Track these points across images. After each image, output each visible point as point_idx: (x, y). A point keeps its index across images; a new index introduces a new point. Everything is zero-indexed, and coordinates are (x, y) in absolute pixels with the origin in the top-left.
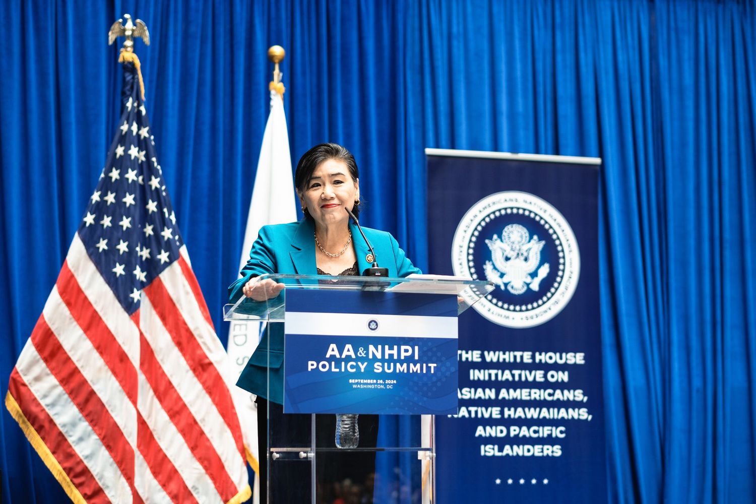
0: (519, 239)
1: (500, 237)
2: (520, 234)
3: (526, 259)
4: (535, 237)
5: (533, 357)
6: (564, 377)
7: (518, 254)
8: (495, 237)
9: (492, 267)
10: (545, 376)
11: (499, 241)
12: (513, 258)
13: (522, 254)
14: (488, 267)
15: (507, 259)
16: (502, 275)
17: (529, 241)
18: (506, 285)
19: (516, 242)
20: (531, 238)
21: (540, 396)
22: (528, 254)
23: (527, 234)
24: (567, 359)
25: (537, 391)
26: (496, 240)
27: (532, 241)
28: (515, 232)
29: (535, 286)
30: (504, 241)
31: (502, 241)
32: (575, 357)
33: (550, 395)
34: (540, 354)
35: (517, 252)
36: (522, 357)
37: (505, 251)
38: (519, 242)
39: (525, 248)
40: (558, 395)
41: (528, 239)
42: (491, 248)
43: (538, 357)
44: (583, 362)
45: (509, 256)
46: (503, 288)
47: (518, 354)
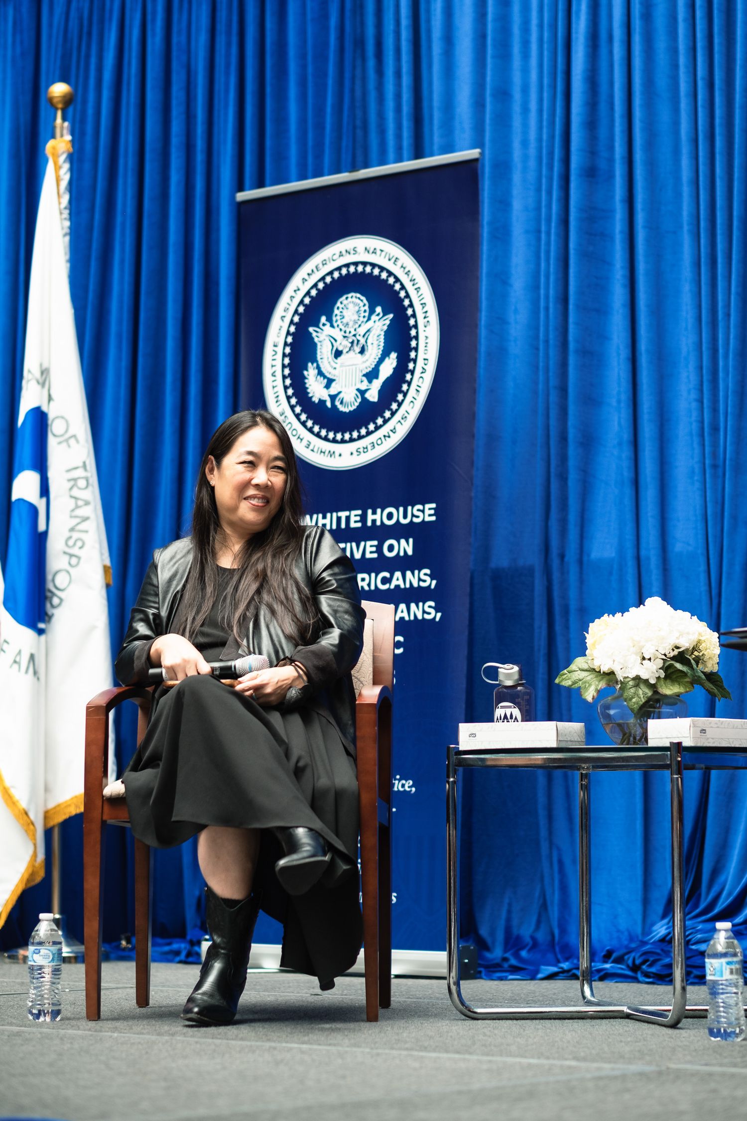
0: (356, 317)
1: (329, 319)
2: (357, 308)
3: (362, 352)
4: (379, 309)
5: (363, 518)
6: (406, 547)
7: (352, 343)
8: (323, 319)
9: (316, 371)
10: (379, 549)
11: (328, 324)
12: (344, 351)
13: (358, 341)
14: (311, 373)
15: (338, 354)
16: (329, 382)
17: (369, 319)
18: (333, 398)
19: (351, 324)
20: (372, 311)
21: (369, 585)
22: (366, 342)
23: (367, 308)
24: (413, 515)
25: (366, 576)
26: (324, 325)
27: (374, 317)
28: (351, 306)
29: (373, 396)
30: (335, 325)
31: (332, 326)
32: (423, 511)
33: (385, 581)
34: (374, 513)
35: (350, 340)
36: (348, 519)
37: (336, 341)
38: (355, 322)
39: (362, 331)
40: (397, 580)
41: (367, 314)
42: (316, 340)
43: (370, 517)
44: (433, 518)
45: (340, 349)
46: (329, 404)
47: (343, 514)
